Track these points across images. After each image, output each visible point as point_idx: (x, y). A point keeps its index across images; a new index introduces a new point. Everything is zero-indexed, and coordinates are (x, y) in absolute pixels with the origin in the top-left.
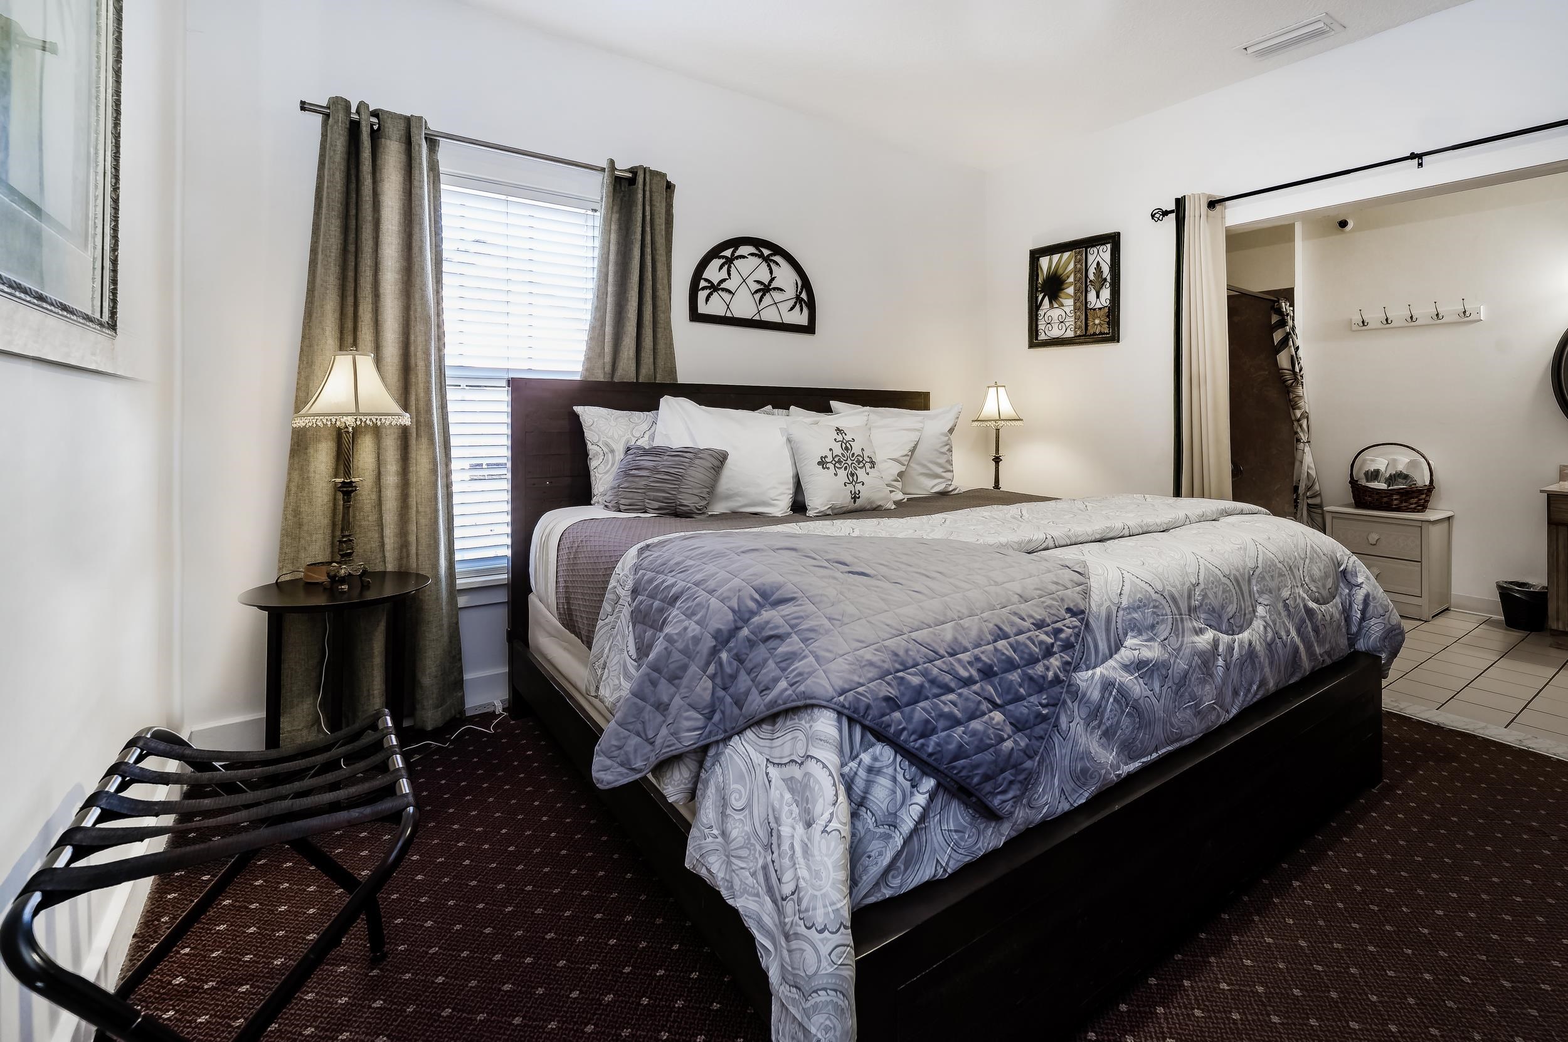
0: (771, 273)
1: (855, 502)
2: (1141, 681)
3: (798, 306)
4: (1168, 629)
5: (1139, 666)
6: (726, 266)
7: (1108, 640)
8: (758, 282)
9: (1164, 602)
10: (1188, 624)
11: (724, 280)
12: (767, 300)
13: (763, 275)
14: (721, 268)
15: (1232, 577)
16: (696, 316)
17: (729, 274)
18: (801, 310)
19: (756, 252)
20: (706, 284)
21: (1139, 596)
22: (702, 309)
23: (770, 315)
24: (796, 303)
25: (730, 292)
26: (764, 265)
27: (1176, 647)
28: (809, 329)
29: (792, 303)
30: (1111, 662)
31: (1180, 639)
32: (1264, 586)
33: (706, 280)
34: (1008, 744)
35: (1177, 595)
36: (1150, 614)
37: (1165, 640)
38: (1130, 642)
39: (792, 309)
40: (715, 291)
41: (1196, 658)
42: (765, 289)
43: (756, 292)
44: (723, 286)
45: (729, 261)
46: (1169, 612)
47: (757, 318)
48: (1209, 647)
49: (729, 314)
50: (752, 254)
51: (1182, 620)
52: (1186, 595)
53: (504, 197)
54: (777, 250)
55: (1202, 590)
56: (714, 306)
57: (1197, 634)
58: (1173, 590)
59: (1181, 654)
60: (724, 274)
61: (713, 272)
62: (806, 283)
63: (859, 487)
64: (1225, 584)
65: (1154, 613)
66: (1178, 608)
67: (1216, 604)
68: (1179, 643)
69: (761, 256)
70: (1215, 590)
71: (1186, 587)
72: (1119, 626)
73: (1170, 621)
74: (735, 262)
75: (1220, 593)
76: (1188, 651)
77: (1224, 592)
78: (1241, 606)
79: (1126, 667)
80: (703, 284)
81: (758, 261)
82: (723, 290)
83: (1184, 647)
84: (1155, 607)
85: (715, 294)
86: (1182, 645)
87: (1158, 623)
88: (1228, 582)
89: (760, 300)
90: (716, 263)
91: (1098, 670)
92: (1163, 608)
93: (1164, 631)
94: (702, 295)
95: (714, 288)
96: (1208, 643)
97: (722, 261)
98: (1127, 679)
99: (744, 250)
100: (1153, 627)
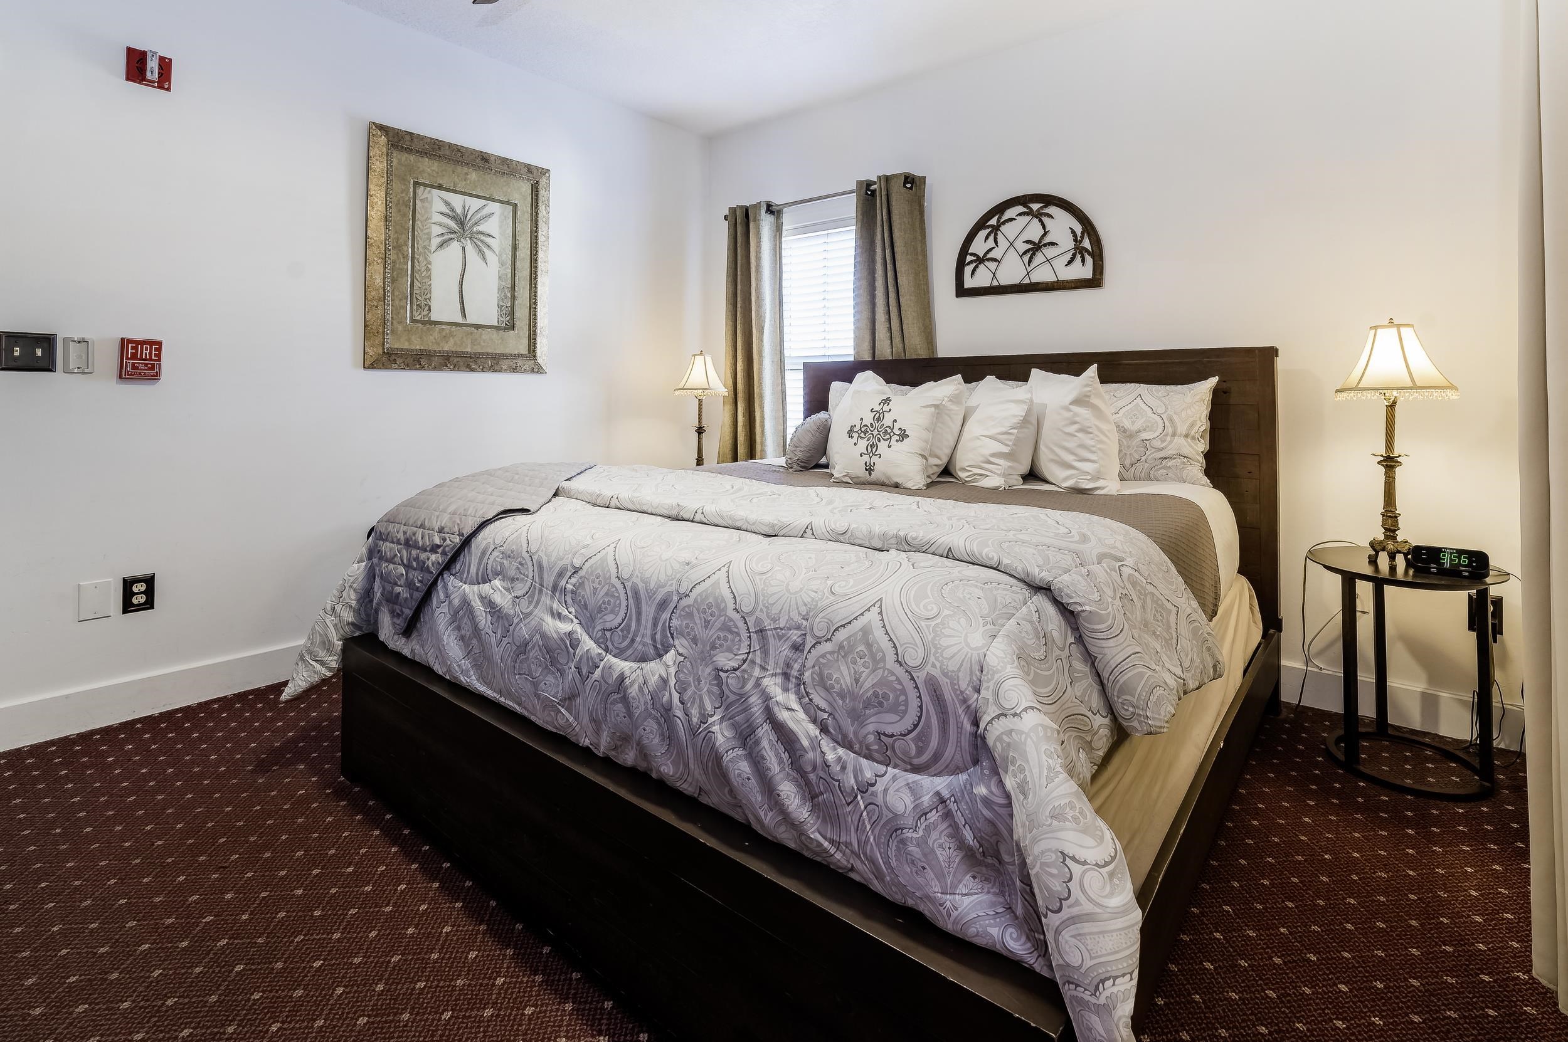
0: (1044, 227)
1: (870, 474)
2: (489, 618)
3: (1078, 257)
4: (526, 589)
5: (489, 604)
6: (993, 235)
7: (478, 569)
8: (1027, 242)
9: (530, 564)
10: (546, 600)
11: (991, 250)
12: (1039, 258)
13: (1034, 231)
14: (987, 238)
15: (628, 585)
16: (962, 291)
17: (996, 242)
18: (1083, 261)
19: (1025, 210)
20: (972, 258)
21: (514, 547)
22: (969, 283)
23: (1042, 275)
24: (1074, 255)
25: (995, 260)
26: (1036, 221)
27: (525, 611)
28: (1095, 282)
29: (1069, 256)
30: (475, 587)
31: (531, 607)
32: (687, 626)
33: (972, 254)
34: (398, 589)
35: (545, 565)
36: (514, 567)
37: (517, 597)
38: (497, 582)
39: (1070, 263)
40: (980, 263)
41: (538, 636)
42: (1036, 247)
43: (1025, 253)
44: (989, 256)
45: (996, 229)
46: (530, 576)
47: (1027, 281)
48: (555, 636)
49: (995, 284)
50: (1020, 214)
51: (541, 591)
52: (556, 570)
53: (826, 232)
54: (1048, 200)
55: (581, 578)
56: (981, 278)
57: (553, 615)
58: (544, 558)
59: (527, 621)
60: (991, 242)
61: (979, 246)
62: (1089, 227)
63: (875, 459)
64: (614, 586)
65: (518, 568)
66: (541, 577)
67: (592, 602)
68: (529, 610)
69: (1030, 213)
70: (596, 585)
71: (561, 564)
72: (490, 562)
73: (529, 584)
74: (1003, 228)
75: (602, 593)
76: (533, 622)
77: (607, 594)
78: (629, 626)
79: (482, 598)
80: (969, 258)
81: (1027, 218)
82: (988, 260)
83: (531, 617)
84: (521, 563)
85: (981, 266)
86: (530, 614)
87: (517, 579)
88: (620, 586)
89: (1030, 261)
90: (983, 234)
91: (466, 587)
92: (527, 568)
93: (521, 589)
94: (968, 270)
95: (980, 260)
96: (557, 632)
97: (988, 230)
98: (478, 607)
99: (1010, 213)
100: (513, 580)
